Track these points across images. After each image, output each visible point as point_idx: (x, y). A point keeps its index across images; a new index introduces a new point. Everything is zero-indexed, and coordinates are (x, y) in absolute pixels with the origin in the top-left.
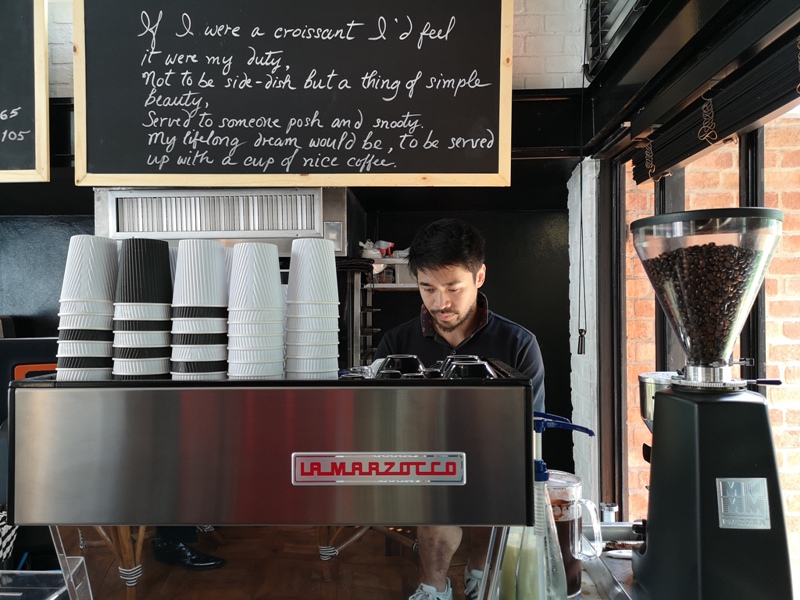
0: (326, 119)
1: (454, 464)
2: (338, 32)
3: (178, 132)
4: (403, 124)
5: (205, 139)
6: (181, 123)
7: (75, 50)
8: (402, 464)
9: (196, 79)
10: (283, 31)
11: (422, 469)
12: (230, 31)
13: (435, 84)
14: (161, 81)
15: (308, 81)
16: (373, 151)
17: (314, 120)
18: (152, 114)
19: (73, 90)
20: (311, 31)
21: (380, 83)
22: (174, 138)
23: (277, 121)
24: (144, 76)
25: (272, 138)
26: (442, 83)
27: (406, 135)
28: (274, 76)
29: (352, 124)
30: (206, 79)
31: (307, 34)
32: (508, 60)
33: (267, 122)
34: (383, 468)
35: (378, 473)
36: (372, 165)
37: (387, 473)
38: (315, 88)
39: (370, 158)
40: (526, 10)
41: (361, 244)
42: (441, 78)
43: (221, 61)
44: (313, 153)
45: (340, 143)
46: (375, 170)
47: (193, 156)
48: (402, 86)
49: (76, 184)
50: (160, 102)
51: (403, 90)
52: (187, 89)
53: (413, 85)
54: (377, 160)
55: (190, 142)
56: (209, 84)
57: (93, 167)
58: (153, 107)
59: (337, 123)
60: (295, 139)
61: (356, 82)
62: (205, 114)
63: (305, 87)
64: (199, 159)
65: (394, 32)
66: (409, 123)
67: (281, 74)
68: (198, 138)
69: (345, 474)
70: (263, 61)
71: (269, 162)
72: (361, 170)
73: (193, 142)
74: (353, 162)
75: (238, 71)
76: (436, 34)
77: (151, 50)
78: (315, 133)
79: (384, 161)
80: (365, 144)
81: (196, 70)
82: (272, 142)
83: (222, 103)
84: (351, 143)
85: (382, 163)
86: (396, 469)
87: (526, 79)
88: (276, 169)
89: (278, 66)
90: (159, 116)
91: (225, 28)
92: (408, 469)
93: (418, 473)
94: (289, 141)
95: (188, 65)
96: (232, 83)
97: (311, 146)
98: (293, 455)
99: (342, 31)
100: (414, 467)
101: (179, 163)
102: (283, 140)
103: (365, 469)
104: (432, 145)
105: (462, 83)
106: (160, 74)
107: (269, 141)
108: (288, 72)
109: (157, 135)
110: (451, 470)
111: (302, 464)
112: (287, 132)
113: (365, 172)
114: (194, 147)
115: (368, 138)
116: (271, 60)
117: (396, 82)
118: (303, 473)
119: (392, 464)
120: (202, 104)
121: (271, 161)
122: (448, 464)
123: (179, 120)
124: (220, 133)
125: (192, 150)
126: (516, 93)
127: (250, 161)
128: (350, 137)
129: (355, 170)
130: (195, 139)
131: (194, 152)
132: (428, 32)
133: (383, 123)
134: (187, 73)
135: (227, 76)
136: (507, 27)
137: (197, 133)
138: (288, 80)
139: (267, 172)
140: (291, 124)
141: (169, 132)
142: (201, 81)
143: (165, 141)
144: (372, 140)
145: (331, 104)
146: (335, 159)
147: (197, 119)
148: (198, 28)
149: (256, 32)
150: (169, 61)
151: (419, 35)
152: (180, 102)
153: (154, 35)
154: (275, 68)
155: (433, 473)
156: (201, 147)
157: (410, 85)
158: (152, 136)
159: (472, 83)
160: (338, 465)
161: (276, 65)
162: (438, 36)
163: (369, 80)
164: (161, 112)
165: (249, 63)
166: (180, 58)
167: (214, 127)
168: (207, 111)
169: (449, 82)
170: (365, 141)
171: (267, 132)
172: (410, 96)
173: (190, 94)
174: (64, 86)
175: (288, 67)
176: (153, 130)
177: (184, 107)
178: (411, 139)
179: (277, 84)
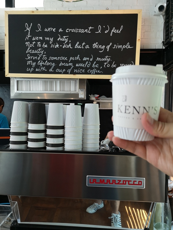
0: (81, 58)
1: (141, 182)
2: (86, 30)
3: (36, 61)
4: (105, 59)
5: (44, 63)
6: (37, 58)
7: (5, 35)
8: (123, 181)
9: (42, 44)
10: (69, 30)
11: (130, 183)
12: (52, 30)
13: (116, 47)
14: (31, 45)
15: (76, 46)
16: (96, 68)
17: (78, 58)
18: (28, 55)
19: (5, 47)
20: (77, 30)
21: (99, 47)
22: (35, 63)
23: (66, 58)
24: (26, 43)
25: (65, 63)
26: (118, 47)
27: (106, 63)
28: (66, 44)
29: (89, 59)
30: (45, 44)
31: (76, 31)
32: (139, 40)
33: (63, 58)
34: (117, 182)
35: (115, 184)
36: (95, 72)
37: (118, 183)
38: (78, 48)
39: (95, 70)
40: (145, 24)
41: (90, 95)
42: (118, 45)
43: (49, 39)
44: (77, 68)
45: (86, 65)
46: (96, 74)
47: (41, 68)
48: (105, 47)
49: (6, 76)
50: (31, 52)
51: (106, 49)
52: (39, 48)
53: (109, 47)
54: (97, 71)
55: (40, 64)
56: (46, 46)
57: (11, 71)
58: (29, 53)
59: (85, 59)
60: (72, 64)
61: (91, 46)
62: (44, 56)
63: (75, 47)
64: (42, 69)
65: (103, 30)
66: (107, 59)
67: (68, 43)
68: (42, 63)
69: (104, 183)
70: (63, 39)
71: (64, 71)
72: (92, 74)
73: (41, 64)
74: (89, 71)
75: (55, 42)
76: (116, 31)
77: (28, 35)
78: (78, 62)
79: (99, 71)
80: (93, 66)
81: (42, 42)
82: (65, 64)
83: (50, 52)
84: (89, 65)
85: (98, 72)
86: (121, 182)
87: (144, 45)
88: (66, 73)
89: (67, 41)
90: (30, 56)
91: (51, 29)
92: (126, 182)
93: (129, 184)
94: (70, 64)
95: (40, 40)
96: (53, 46)
97: (76, 66)
98: (87, 176)
99: (87, 30)
100: (128, 182)
101: (36, 71)
102: (68, 64)
103: (111, 182)
104: (114, 66)
105: (124, 47)
106: (31, 43)
107: (64, 64)
108: (70, 43)
109: (30, 62)
110: (140, 183)
111: (90, 179)
112: (69, 61)
113: (93, 74)
114: (41, 66)
115: (94, 64)
116: (65, 39)
117: (104, 46)
118: (90, 182)
119: (120, 181)
120: (44, 52)
121: (64, 70)
122: (139, 182)
123: (36, 57)
124: (49, 61)
125: (40, 66)
126: (141, 50)
127: (58, 70)
128: (89, 63)
129: (90, 74)
130: (41, 63)
131: (41, 67)
132: (114, 30)
133: (99, 59)
134: (39, 43)
135: (51, 44)
136: (139, 29)
137: (42, 61)
138: (70, 45)
139: (63, 74)
140: (71, 59)
141: (34, 61)
142: (44, 45)
143: (32, 64)
144: (95, 64)
145: (83, 53)
146: (84, 70)
147: (42, 57)
148: (43, 29)
149: (60, 30)
150: (34, 39)
151: (111, 31)
152: (37, 52)
153: (29, 31)
154: (66, 42)
155: (134, 184)
156: (43, 66)
157: (108, 47)
158: (28, 62)
159: (127, 47)
160: (102, 180)
161: (67, 40)
162: (117, 32)
163: (95, 45)
164: (31, 55)
165: (58, 40)
166: (37, 38)
167: (47, 60)
168: (45, 55)
169: (120, 46)
170: (93, 65)
171: (63, 61)
172: (108, 51)
173: (40, 49)
174: (1, 46)
175: (70, 41)
176: (29, 60)
177: (38, 53)
178: (107, 64)
179: (67, 46)
